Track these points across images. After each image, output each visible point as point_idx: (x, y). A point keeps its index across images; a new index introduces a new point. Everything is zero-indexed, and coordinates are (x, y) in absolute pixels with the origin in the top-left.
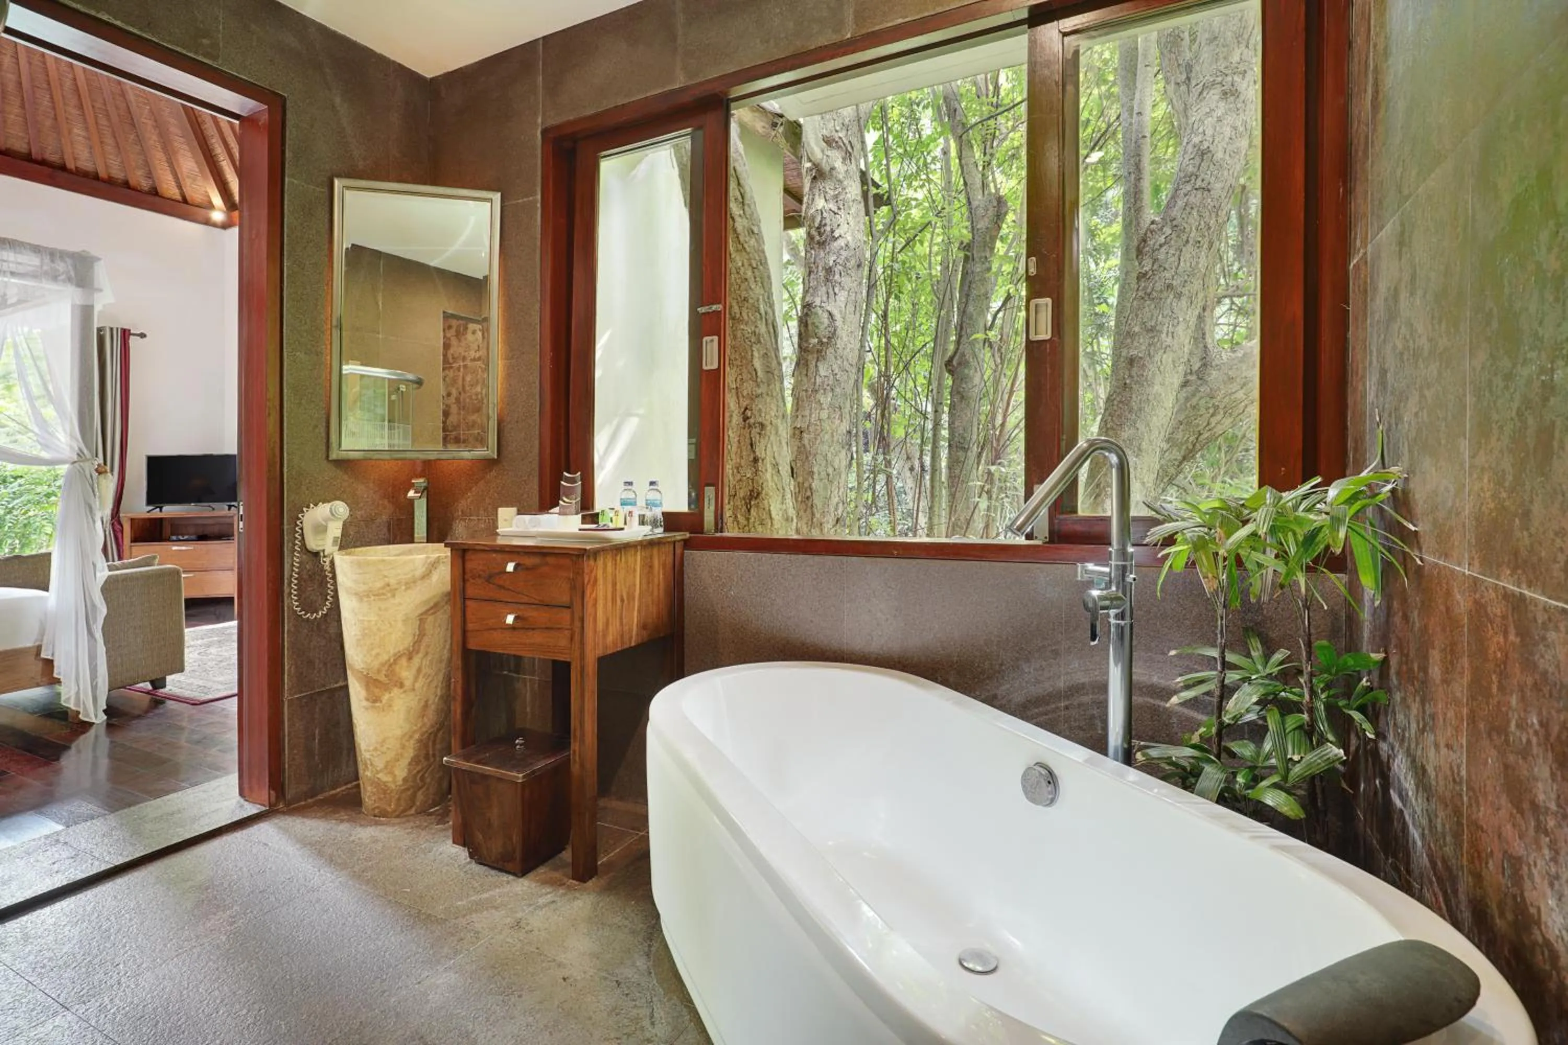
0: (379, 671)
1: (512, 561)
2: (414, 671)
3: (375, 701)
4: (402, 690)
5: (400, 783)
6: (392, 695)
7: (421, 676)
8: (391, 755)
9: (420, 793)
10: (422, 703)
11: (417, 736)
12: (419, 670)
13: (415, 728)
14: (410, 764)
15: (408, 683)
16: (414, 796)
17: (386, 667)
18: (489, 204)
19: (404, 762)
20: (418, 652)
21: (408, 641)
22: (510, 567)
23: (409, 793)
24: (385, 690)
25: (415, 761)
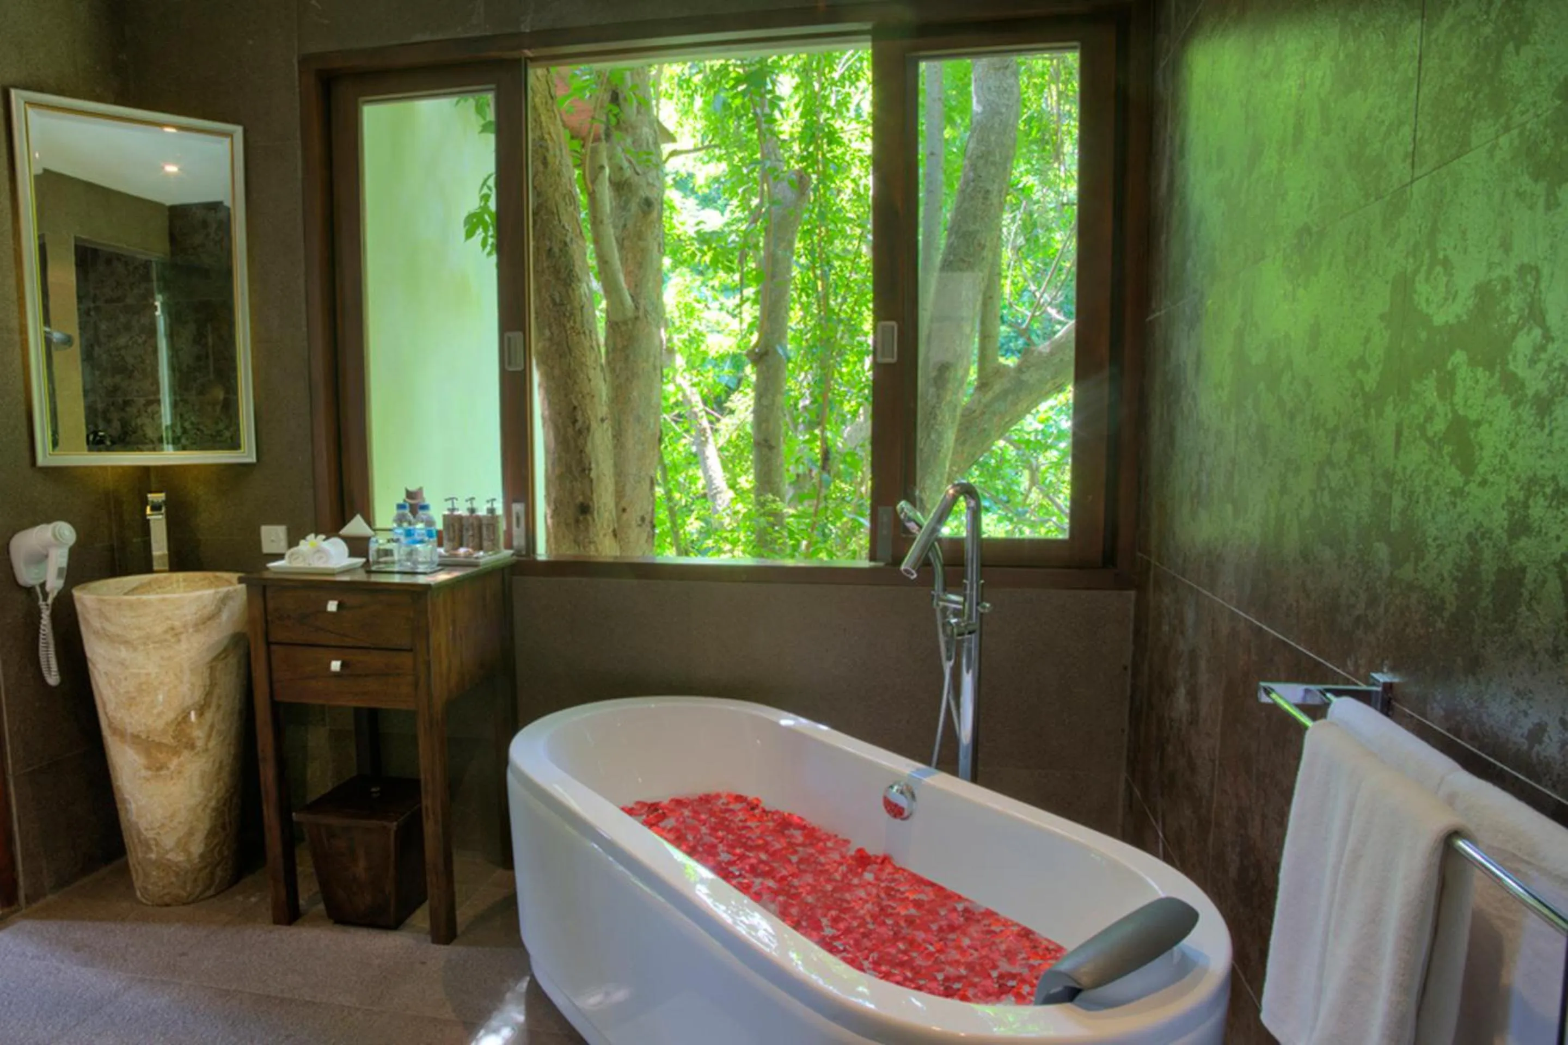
0: (164, 732)
1: (333, 599)
2: (206, 728)
3: (160, 769)
4: (192, 753)
5: (197, 861)
6: (182, 758)
7: (214, 733)
8: (182, 831)
9: (218, 869)
10: (217, 765)
11: (213, 803)
12: (212, 727)
13: (210, 795)
14: (207, 837)
15: (200, 744)
16: (212, 874)
17: (173, 727)
18: (227, 141)
19: (200, 836)
20: (209, 707)
21: (198, 695)
22: (332, 606)
23: (208, 870)
24: (174, 755)
25: (211, 833)
